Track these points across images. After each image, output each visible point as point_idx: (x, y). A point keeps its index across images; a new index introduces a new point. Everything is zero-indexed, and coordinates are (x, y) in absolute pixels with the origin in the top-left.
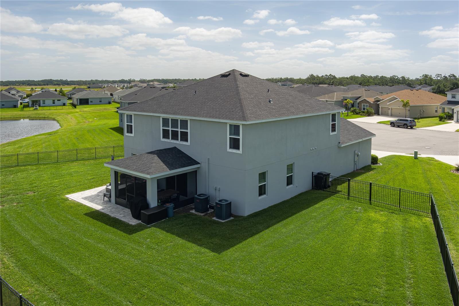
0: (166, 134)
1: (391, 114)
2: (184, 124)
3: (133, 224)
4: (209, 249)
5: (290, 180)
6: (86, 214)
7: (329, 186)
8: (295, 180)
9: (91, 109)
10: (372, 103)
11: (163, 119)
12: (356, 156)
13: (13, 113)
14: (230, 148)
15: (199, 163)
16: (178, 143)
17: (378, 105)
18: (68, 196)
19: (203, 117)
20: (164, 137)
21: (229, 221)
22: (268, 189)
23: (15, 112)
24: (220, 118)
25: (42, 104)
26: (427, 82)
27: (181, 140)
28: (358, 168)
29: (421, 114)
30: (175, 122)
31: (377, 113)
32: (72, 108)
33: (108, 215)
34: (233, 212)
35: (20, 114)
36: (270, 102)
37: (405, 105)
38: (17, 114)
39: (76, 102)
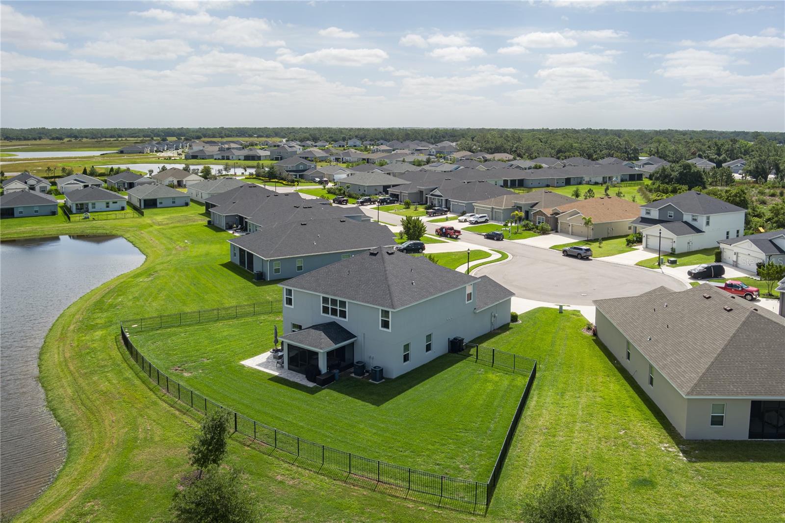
0: (326, 310)
1: (572, 232)
2: (343, 304)
3: (311, 386)
4: (371, 403)
5: (428, 348)
6: (269, 379)
7: (463, 350)
8: (433, 347)
9: (166, 217)
10: (549, 216)
11: (323, 297)
12: (493, 318)
13: (58, 227)
14: (382, 327)
15: (355, 337)
16: (337, 319)
17: (557, 218)
18: (243, 362)
19: (360, 301)
20: (323, 312)
21: (382, 382)
22: (411, 357)
23: (60, 225)
24: (373, 304)
25: (90, 209)
26: (660, 151)
27: (340, 316)
28: (495, 328)
29: (608, 233)
30: (334, 302)
31: (555, 229)
32: (138, 216)
33: (287, 379)
34: (384, 375)
35: (67, 227)
36: (412, 284)
37: (587, 223)
38: (65, 228)
39: (139, 203)
